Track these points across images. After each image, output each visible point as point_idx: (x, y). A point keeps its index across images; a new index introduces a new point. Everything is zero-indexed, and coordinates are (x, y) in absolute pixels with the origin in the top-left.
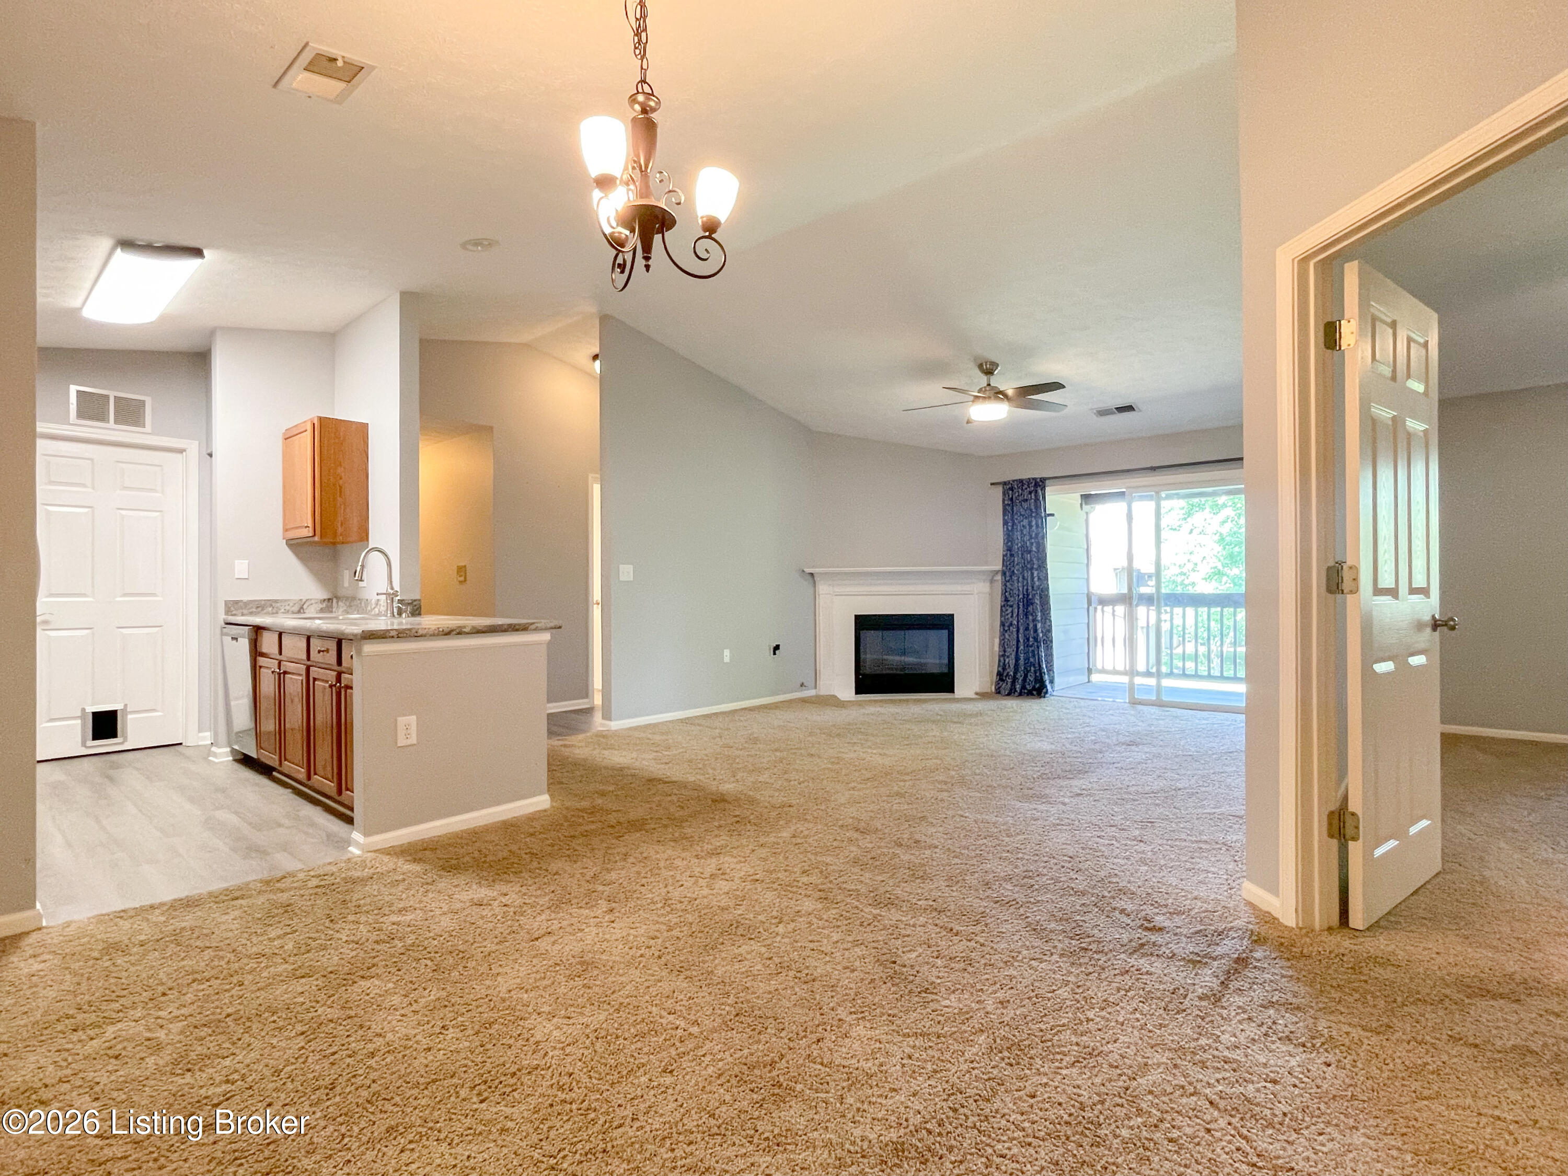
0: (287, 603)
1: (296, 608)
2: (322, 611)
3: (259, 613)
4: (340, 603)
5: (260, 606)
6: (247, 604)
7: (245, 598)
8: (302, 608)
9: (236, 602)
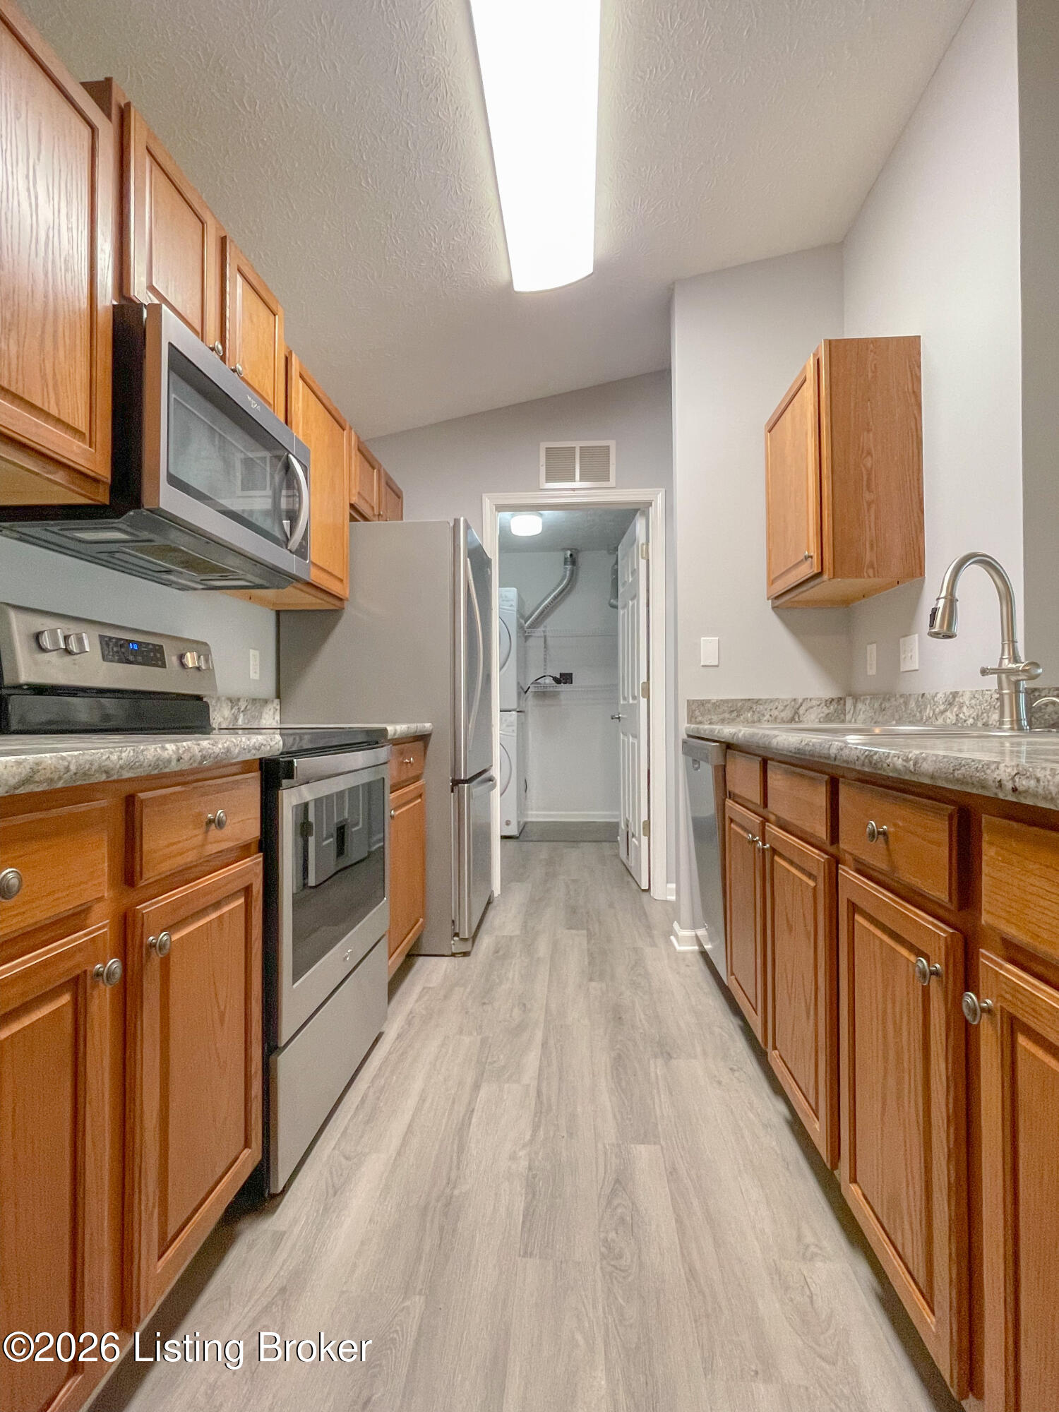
0: (772, 706)
1: (788, 714)
2: (828, 718)
3: (733, 720)
4: (860, 706)
5: (735, 709)
6: (717, 705)
7: (714, 697)
8: (796, 713)
9: (702, 703)
